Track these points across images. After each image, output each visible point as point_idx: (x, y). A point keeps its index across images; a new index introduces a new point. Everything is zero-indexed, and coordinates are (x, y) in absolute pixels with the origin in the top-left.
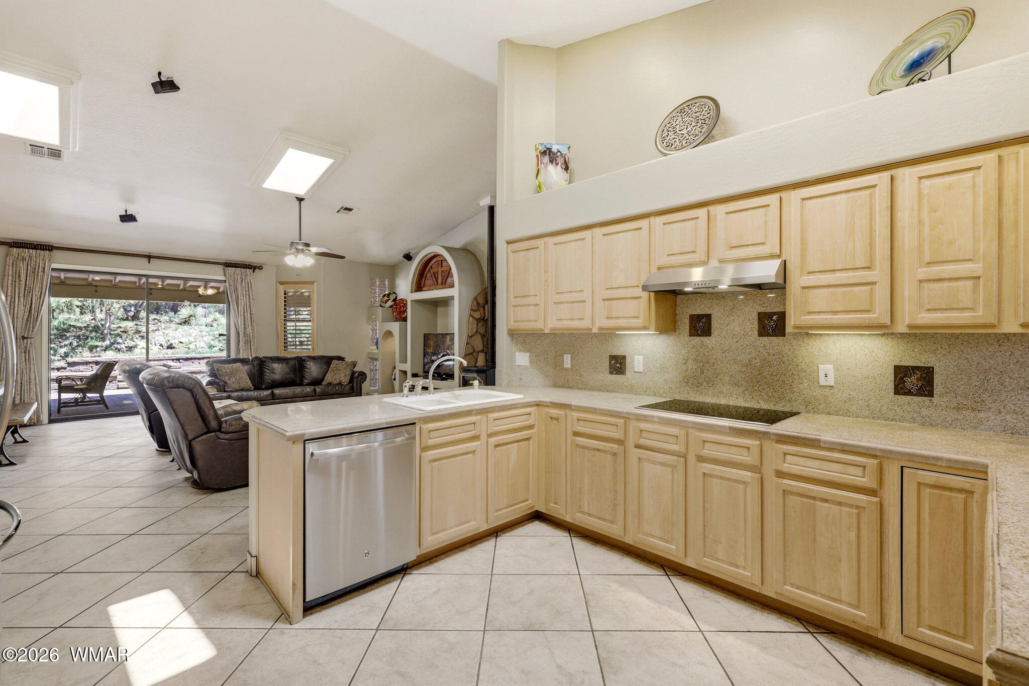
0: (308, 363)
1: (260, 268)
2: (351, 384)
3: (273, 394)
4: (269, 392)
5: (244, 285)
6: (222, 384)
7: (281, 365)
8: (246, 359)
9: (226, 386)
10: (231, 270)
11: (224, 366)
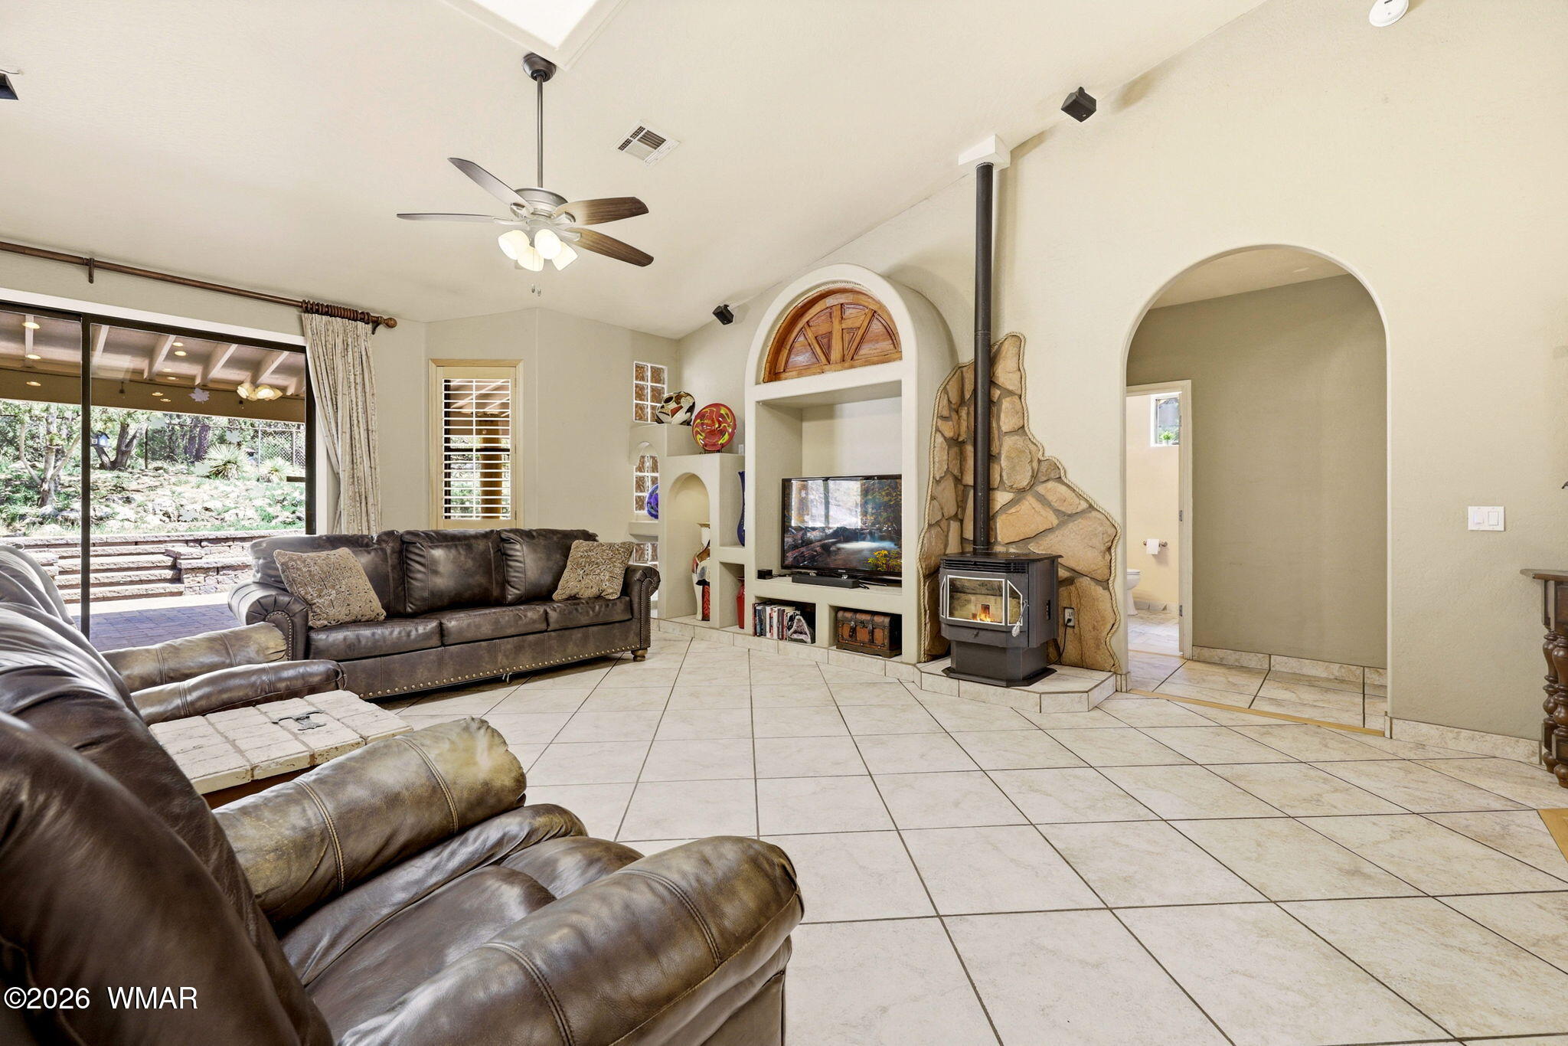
0: (518, 547)
1: (390, 324)
2: (627, 599)
3: (442, 631)
4: (432, 625)
5: (350, 360)
6: (297, 607)
7: (453, 551)
8: (363, 537)
9: (311, 614)
10: (318, 320)
11: (305, 555)
